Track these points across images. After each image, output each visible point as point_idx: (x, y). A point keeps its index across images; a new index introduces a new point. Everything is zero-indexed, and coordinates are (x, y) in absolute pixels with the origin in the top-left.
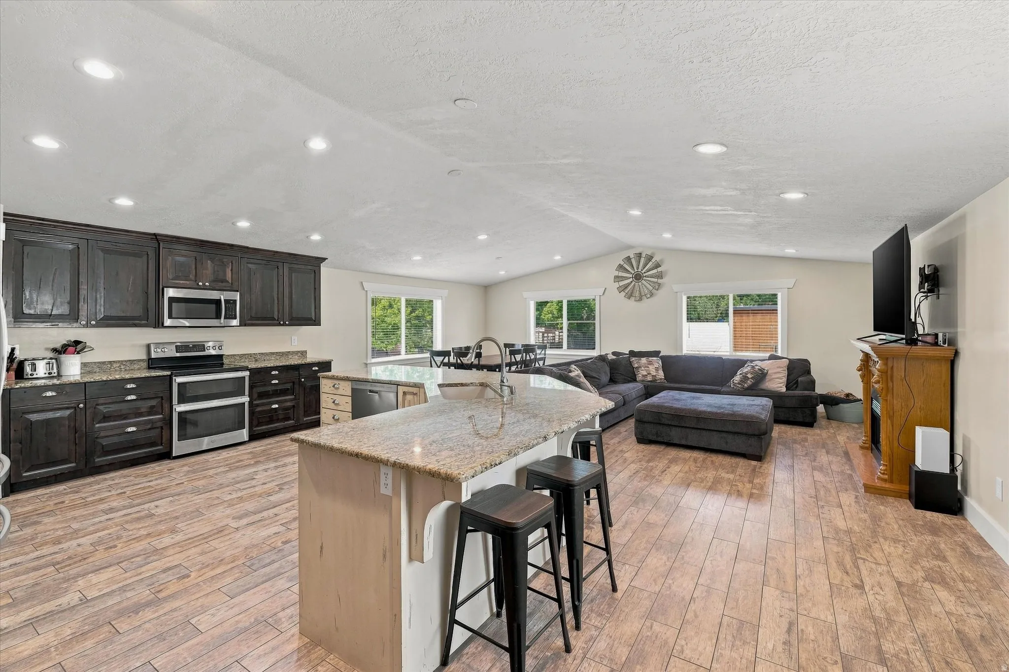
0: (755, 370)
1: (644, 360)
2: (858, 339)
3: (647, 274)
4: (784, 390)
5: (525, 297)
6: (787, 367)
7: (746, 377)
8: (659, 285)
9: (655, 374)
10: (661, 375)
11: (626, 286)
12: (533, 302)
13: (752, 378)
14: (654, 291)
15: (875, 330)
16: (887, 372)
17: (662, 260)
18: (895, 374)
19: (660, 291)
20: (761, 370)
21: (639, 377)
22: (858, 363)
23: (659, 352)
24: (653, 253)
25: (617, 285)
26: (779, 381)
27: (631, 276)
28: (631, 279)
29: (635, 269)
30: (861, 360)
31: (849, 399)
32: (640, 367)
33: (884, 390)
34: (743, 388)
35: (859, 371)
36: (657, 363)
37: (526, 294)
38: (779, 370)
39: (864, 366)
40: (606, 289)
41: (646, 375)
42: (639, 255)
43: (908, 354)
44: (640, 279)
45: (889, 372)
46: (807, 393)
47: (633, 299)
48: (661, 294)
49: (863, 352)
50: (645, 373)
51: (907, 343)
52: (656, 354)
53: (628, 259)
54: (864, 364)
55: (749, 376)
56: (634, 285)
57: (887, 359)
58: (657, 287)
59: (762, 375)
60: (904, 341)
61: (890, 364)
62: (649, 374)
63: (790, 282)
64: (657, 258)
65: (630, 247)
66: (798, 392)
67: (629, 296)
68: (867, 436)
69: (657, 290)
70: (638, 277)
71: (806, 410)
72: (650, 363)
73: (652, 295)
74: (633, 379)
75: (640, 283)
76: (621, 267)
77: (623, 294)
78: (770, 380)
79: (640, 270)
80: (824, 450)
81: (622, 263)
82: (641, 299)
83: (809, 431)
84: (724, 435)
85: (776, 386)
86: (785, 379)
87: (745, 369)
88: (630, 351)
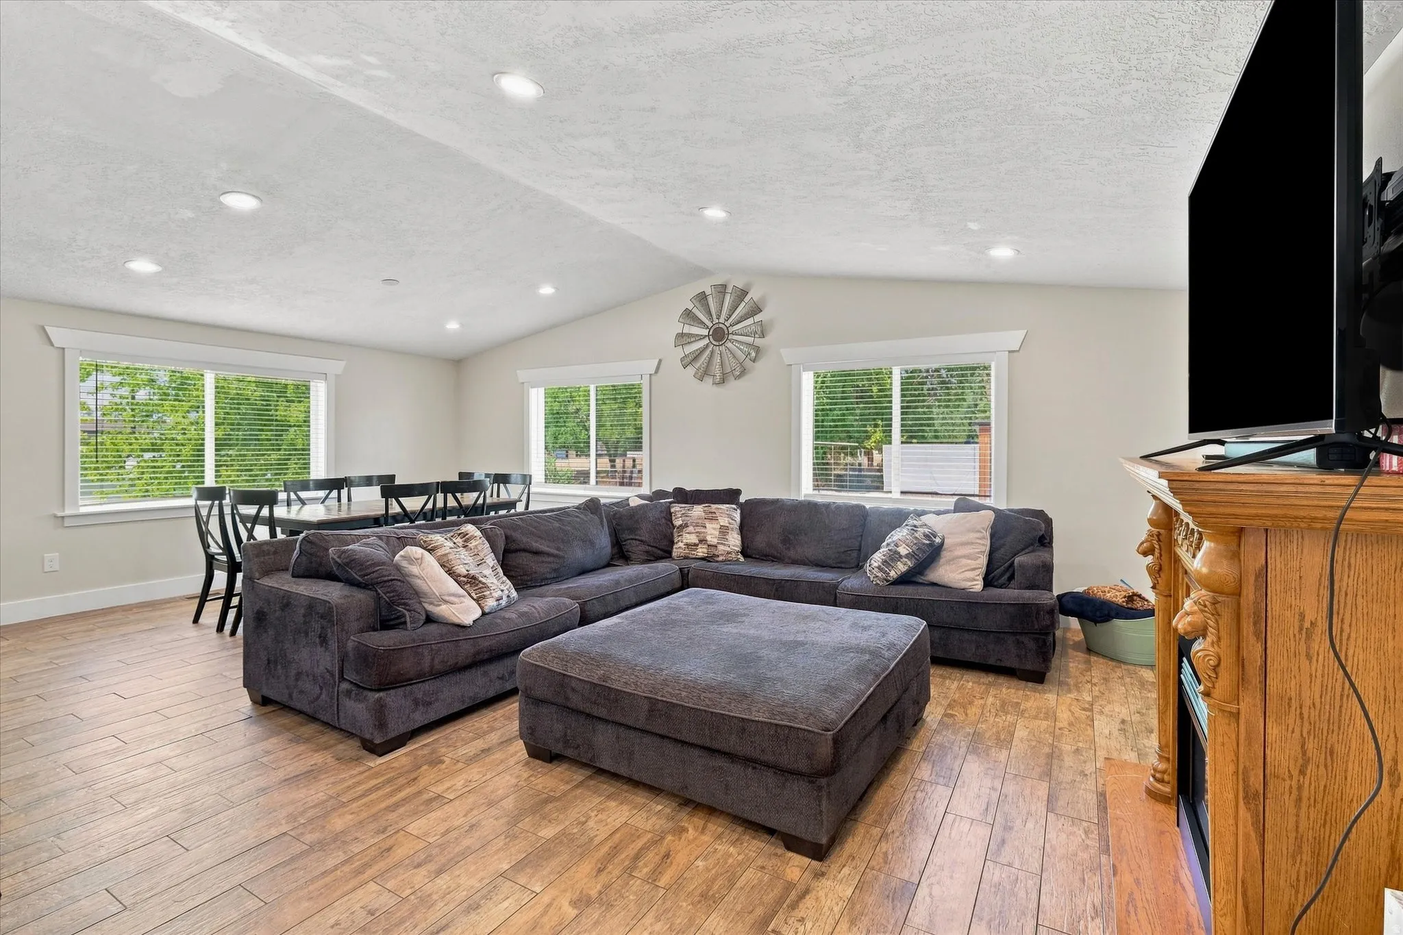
0: (916, 538)
1: (698, 510)
2: (1143, 457)
3: (736, 328)
4: (978, 586)
5: (521, 381)
6: (989, 530)
7: (897, 553)
8: (758, 350)
9: (713, 541)
10: (735, 541)
11: (697, 356)
12: (542, 391)
13: (907, 556)
14: (748, 363)
15: (1193, 429)
16: (1237, 593)
17: (763, 299)
18: (1275, 606)
19: (758, 365)
20: (930, 536)
21: (679, 549)
22: (1143, 531)
23: (737, 492)
24: (749, 285)
25: (679, 353)
26: (968, 565)
27: (705, 332)
28: (706, 341)
29: (714, 317)
30: (1150, 521)
31: (1132, 609)
32: (686, 526)
33: (1222, 670)
34: (887, 581)
35: (1145, 554)
36: (729, 516)
37: (523, 375)
38: (973, 536)
39: (1159, 540)
40: (660, 361)
41: (696, 545)
42: (722, 289)
43: (1349, 514)
44: (724, 337)
45: (1249, 593)
46: (1028, 595)
47: (709, 380)
48: (761, 369)
49: (1155, 497)
50: (693, 539)
51: (1325, 464)
52: (731, 496)
53: (702, 298)
54: (1159, 535)
55: (903, 551)
56: (712, 352)
57: (1240, 532)
58: (753, 354)
59: (930, 553)
60: (1310, 455)
61: (1253, 561)
62: (701, 541)
63: (1014, 339)
64: (754, 295)
65: (702, 272)
66: (1011, 594)
67: (703, 374)
68: (1168, 759)
69: (754, 361)
70: (719, 335)
71: (1025, 639)
72: (712, 518)
73: (744, 372)
74: (667, 554)
75: (722, 348)
76: (688, 315)
77: (691, 370)
78: (948, 562)
79: (722, 320)
80: (1042, 790)
81: (690, 306)
82: (723, 381)
83: (1027, 698)
84: (720, 762)
85: (962, 576)
86: (983, 561)
87: (899, 535)
88: (675, 489)
